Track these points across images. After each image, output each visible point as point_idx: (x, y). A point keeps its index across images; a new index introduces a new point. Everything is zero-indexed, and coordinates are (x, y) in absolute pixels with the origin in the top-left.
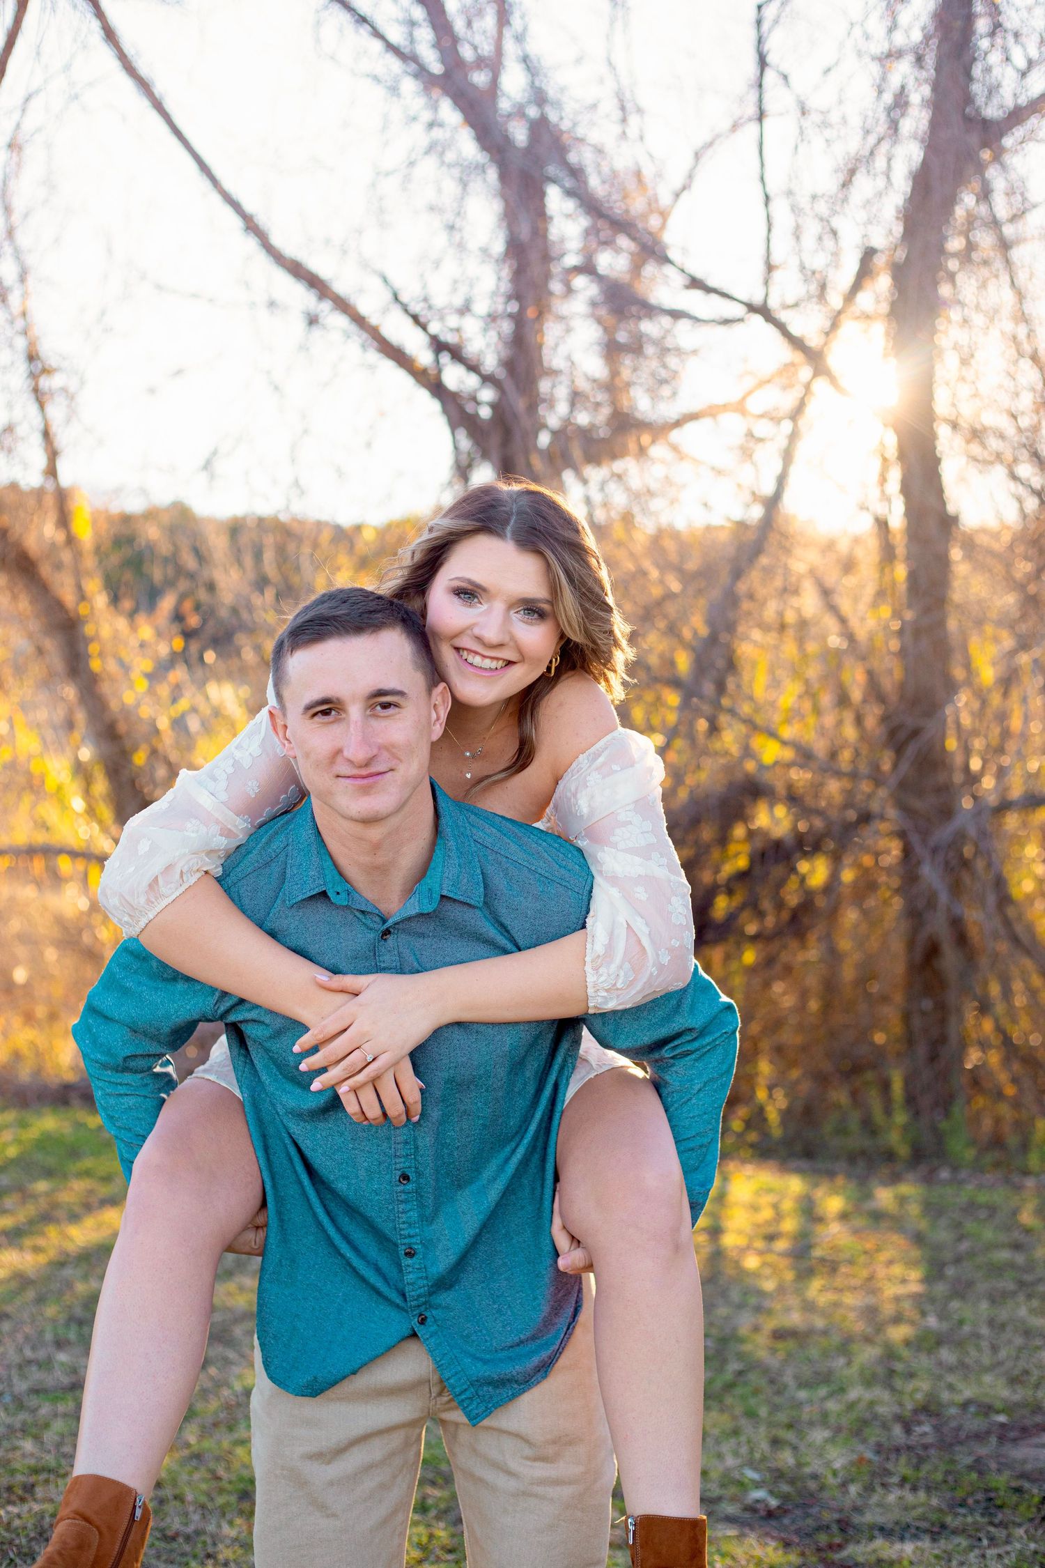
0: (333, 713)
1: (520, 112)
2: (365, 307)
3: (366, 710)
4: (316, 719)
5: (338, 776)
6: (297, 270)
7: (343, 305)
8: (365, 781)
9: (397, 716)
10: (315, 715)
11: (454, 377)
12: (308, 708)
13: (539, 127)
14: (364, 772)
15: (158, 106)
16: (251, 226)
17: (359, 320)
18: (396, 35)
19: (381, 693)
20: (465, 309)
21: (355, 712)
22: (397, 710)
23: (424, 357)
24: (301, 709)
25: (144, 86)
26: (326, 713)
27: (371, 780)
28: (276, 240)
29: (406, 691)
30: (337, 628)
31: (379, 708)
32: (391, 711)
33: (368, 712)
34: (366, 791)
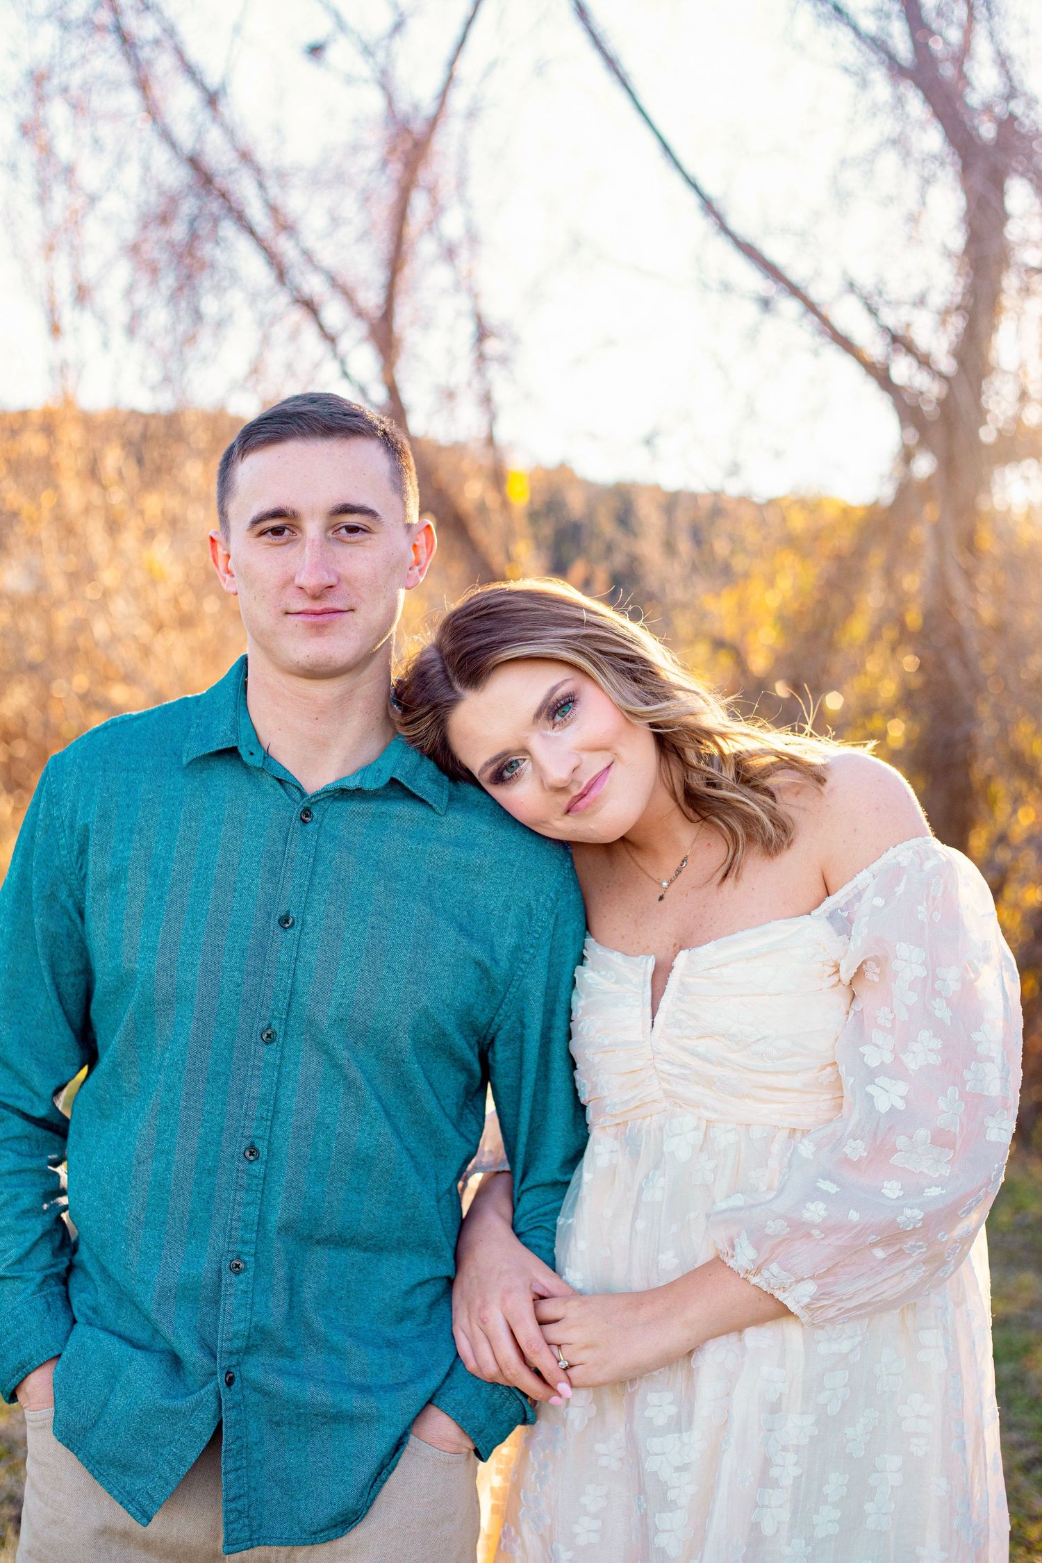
0: (287, 532)
1: (988, 108)
2: (817, 293)
3: (327, 530)
4: (264, 538)
5: (287, 613)
6: (749, 251)
7: (795, 291)
8: (320, 618)
9: (368, 542)
10: (262, 533)
11: (903, 370)
12: (257, 521)
13: (1008, 124)
14: (318, 606)
15: (624, 82)
16: (708, 206)
17: (811, 307)
18: (869, 24)
19: (347, 509)
20: (920, 302)
21: (313, 528)
22: (367, 535)
23: (875, 348)
24: (247, 524)
25: (611, 63)
26: (277, 531)
27: (326, 618)
28: (734, 224)
29: (377, 510)
30: (301, 427)
31: (343, 531)
32: (357, 537)
33: (330, 534)
34: (319, 630)
